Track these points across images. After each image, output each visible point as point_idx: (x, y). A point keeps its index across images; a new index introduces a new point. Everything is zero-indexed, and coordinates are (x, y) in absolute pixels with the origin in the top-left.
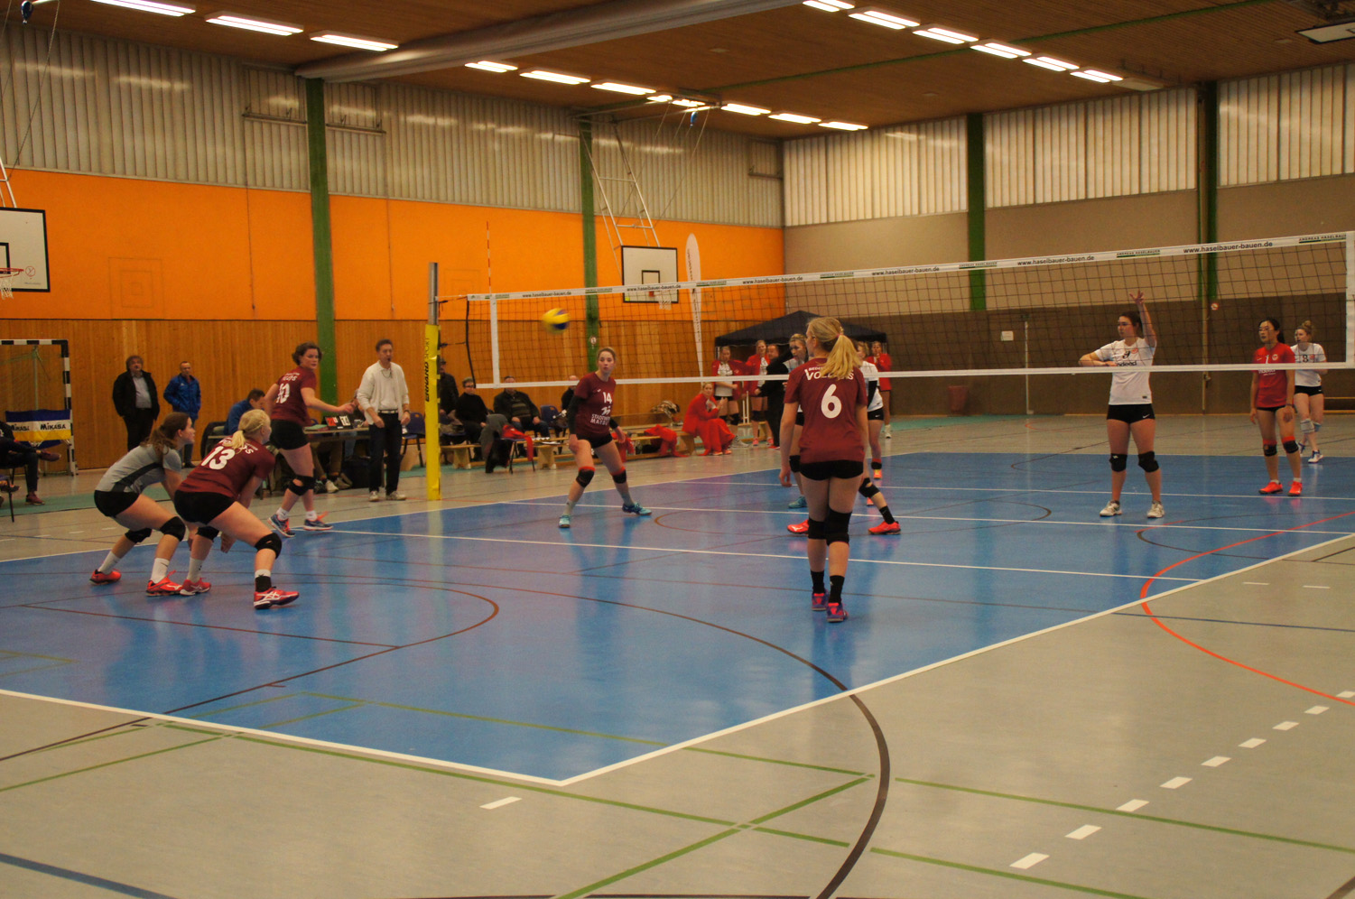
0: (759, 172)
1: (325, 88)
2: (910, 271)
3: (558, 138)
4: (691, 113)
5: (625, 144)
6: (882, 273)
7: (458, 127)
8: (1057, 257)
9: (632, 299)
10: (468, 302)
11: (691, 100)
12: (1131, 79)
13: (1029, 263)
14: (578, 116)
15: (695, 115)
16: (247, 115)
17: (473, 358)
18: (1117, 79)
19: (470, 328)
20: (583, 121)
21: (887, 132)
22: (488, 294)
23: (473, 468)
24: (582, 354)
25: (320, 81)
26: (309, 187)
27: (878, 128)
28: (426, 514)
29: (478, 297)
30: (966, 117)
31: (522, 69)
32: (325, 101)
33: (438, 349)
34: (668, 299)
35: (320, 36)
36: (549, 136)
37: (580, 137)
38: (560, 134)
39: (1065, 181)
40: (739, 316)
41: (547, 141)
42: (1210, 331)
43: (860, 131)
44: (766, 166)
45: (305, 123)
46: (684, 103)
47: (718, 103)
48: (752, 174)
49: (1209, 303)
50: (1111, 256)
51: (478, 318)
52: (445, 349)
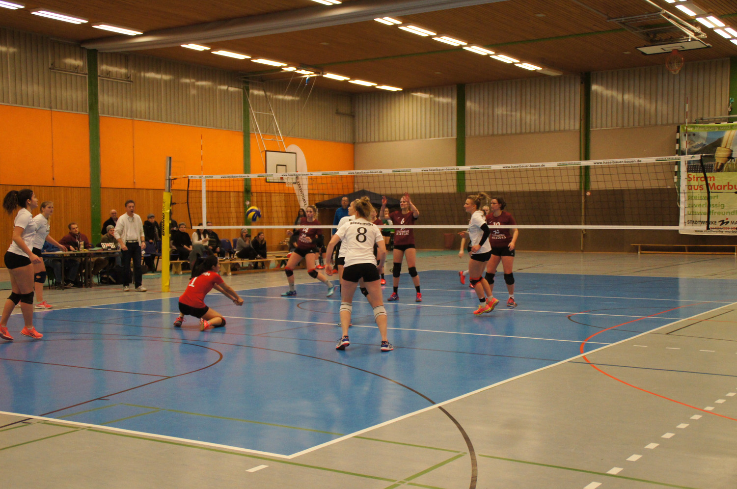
0: (342, 112)
1: (98, 55)
2: (443, 170)
4: (306, 78)
5: (268, 94)
6: (427, 170)
7: (174, 80)
8: (525, 164)
9: (270, 181)
10: (189, 180)
11: (306, 70)
12: (547, 69)
13: (509, 167)
14: (242, 77)
15: (309, 79)
16: (53, 67)
17: (191, 212)
18: (539, 68)
19: (190, 195)
20: (245, 80)
21: (413, 92)
22: (200, 176)
23: (183, 274)
24: (241, 211)
25: (95, 51)
26: (88, 111)
27: (408, 90)
28: (161, 300)
29: (195, 177)
30: (456, 86)
31: (214, 49)
32: (98, 63)
33: (170, 206)
34: (290, 181)
35: (98, 25)
36: (224, 87)
37: (243, 89)
38: (231, 87)
39: (509, 123)
40: (331, 192)
41: (224, 90)
42: (586, 208)
43: (398, 92)
44: (344, 108)
45: (86, 74)
46: (303, 72)
47: (321, 73)
48: (338, 113)
49: (585, 193)
50: (554, 164)
51: (194, 189)
52: (174, 206)
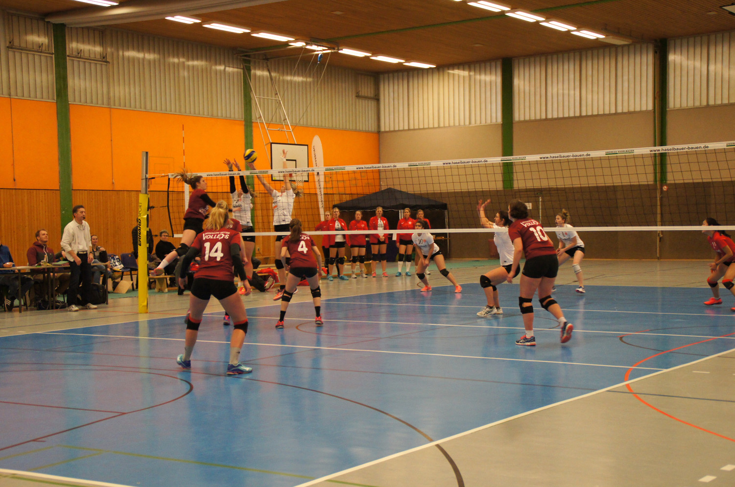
0: (363, 94)
1: (66, 30)
2: (468, 162)
3: (227, 69)
4: (319, 54)
5: (273, 74)
6: (450, 163)
7: (159, 60)
8: (566, 154)
9: (277, 179)
10: (169, 179)
11: (318, 46)
12: (611, 37)
13: (547, 158)
14: (241, 55)
15: (321, 55)
16: (11, 47)
17: (172, 217)
18: (601, 36)
19: (170, 197)
20: (245, 58)
21: (448, 69)
23: (169, 291)
25: (63, 26)
26: (55, 98)
27: (442, 67)
28: (138, 323)
30: (501, 60)
31: (205, 21)
32: (67, 42)
34: (299, 178)
36: (222, 68)
37: (243, 69)
39: (566, 103)
41: (220, 71)
42: (661, 205)
43: (430, 69)
44: (367, 90)
45: (52, 54)
46: (314, 47)
47: (336, 48)
48: (358, 96)
49: (662, 186)
50: (601, 153)
51: (176, 190)
52: (152, 210)
